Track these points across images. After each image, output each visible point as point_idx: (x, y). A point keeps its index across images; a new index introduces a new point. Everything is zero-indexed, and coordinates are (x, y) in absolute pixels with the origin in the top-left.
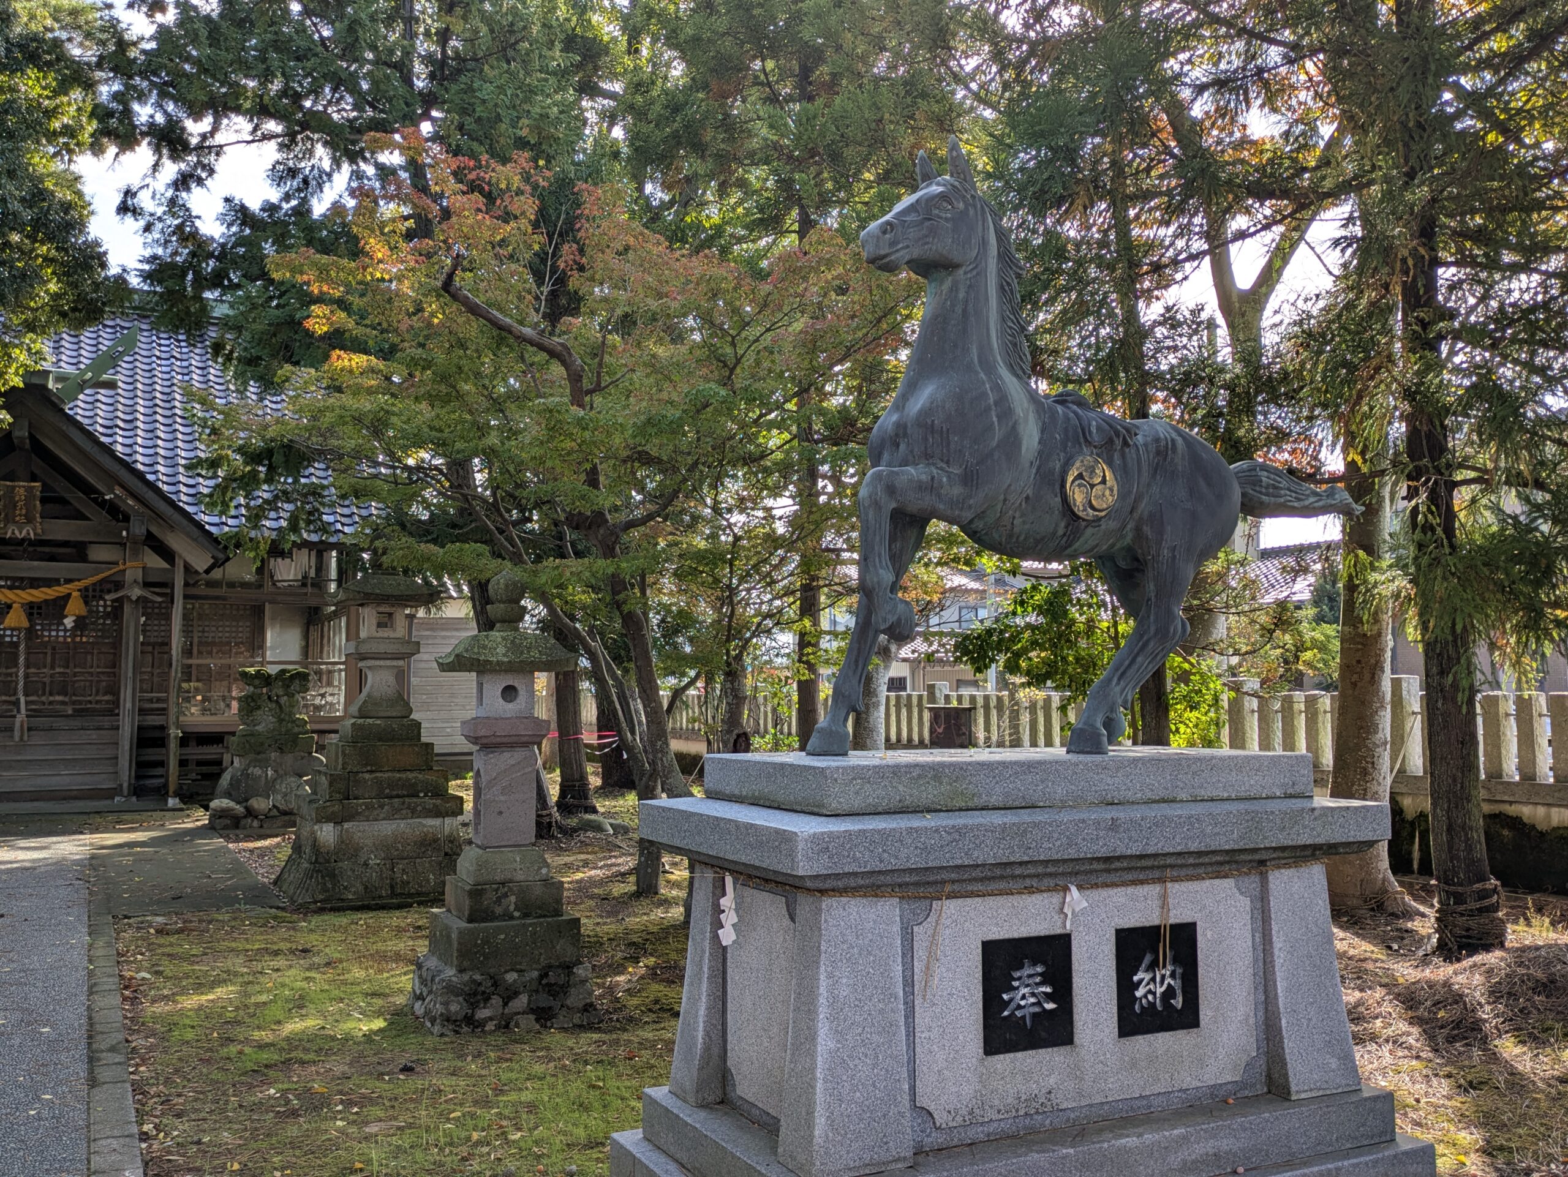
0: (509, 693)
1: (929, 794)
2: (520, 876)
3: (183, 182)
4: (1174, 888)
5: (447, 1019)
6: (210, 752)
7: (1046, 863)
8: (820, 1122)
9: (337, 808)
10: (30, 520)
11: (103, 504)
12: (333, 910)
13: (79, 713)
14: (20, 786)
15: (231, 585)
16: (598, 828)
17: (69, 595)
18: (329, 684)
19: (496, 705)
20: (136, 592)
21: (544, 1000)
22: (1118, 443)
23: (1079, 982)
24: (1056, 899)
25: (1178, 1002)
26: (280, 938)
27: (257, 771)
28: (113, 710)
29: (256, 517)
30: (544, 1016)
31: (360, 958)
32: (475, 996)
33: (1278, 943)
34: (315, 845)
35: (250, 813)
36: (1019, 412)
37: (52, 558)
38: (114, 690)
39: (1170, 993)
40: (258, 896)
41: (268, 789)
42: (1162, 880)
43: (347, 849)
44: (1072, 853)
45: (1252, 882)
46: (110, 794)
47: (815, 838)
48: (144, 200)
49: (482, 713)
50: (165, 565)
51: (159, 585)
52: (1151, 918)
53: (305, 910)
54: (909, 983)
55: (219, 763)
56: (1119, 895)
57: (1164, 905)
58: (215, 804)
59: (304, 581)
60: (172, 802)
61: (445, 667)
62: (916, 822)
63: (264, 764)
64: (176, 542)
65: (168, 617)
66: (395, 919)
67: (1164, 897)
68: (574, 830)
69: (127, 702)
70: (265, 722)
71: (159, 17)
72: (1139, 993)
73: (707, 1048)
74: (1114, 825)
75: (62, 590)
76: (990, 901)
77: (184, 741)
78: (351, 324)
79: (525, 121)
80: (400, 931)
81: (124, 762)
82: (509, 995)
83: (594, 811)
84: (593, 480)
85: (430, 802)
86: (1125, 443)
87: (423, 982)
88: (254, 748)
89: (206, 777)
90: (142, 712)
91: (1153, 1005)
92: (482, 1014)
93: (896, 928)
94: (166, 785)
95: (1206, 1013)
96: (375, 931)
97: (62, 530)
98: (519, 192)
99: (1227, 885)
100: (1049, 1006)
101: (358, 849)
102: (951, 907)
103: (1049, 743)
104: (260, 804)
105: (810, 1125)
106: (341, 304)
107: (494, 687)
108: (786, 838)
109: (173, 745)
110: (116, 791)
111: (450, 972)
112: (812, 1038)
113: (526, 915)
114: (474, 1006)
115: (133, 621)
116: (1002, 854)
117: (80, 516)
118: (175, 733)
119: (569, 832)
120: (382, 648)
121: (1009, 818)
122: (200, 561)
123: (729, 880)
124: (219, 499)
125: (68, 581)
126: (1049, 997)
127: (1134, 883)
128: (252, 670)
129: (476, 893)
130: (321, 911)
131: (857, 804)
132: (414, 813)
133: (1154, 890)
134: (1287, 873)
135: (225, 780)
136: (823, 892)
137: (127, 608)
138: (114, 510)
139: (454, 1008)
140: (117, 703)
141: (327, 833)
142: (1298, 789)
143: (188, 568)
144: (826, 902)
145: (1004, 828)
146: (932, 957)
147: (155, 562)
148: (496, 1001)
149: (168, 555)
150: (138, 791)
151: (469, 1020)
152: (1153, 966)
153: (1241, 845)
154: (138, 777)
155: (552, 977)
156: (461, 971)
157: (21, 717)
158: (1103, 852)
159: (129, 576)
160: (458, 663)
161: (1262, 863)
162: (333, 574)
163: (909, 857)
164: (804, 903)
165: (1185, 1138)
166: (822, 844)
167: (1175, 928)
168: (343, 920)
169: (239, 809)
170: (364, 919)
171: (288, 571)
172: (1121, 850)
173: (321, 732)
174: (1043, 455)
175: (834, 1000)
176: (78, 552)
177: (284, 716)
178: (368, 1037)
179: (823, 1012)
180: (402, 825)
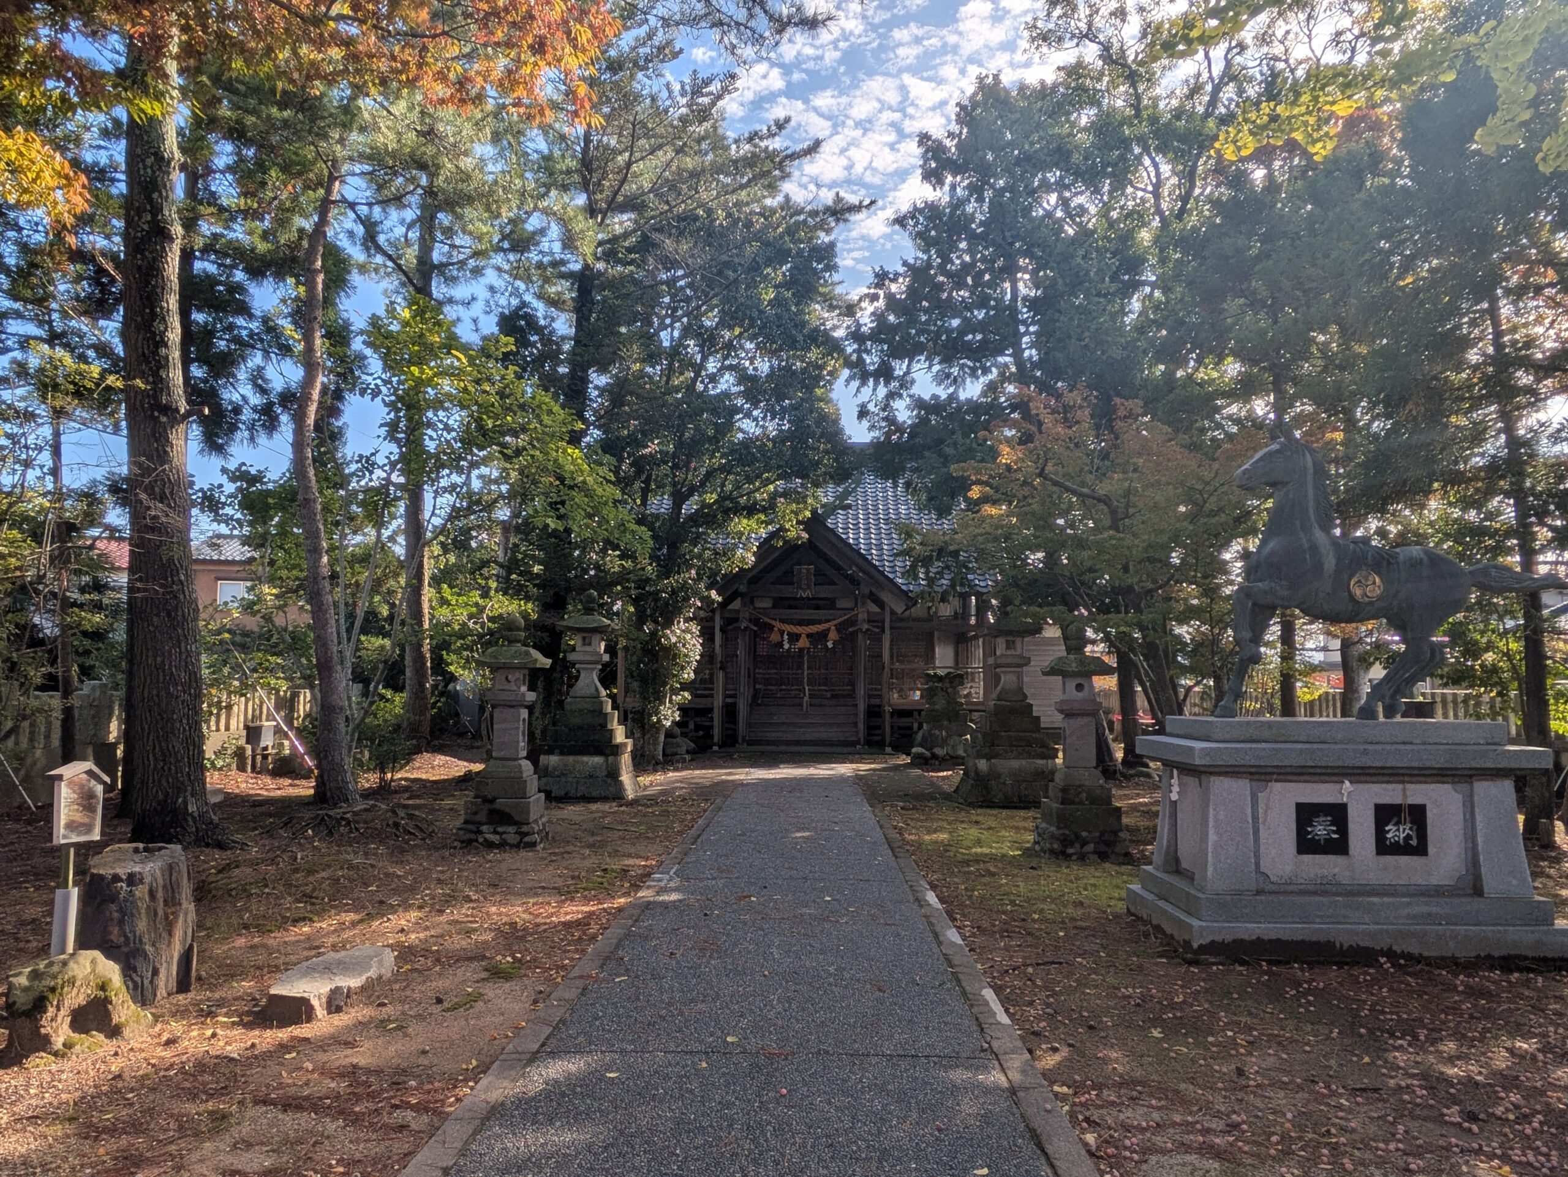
0: (1079, 687)
1: (1266, 734)
2: (1087, 783)
3: (891, 396)
4: (1408, 786)
5: (1052, 851)
6: (904, 721)
7: (1326, 767)
8: (1210, 870)
9: (987, 750)
10: (809, 587)
11: (847, 576)
12: (988, 807)
13: (833, 697)
14: (808, 737)
15: (914, 620)
16: (1148, 776)
17: (829, 630)
18: (973, 680)
19: (1072, 693)
20: (865, 627)
21: (1103, 848)
22: (1385, 563)
23: (1352, 827)
24: (1338, 786)
25: (1414, 842)
26: (962, 815)
27: (937, 732)
28: (852, 695)
29: (931, 581)
30: (1103, 857)
31: (1005, 828)
32: (1065, 842)
33: (1479, 818)
34: (977, 772)
35: (934, 756)
36: (1323, 551)
37: (817, 608)
38: (852, 684)
39: (1408, 838)
40: (947, 797)
41: (944, 743)
42: (1403, 782)
43: (993, 774)
44: (1340, 763)
45: (1464, 787)
46: (853, 744)
47: (1202, 749)
48: (871, 407)
49: (1065, 697)
50: (878, 610)
51: (877, 622)
52: (1398, 800)
53: (972, 805)
54: (1255, 818)
55: (911, 728)
56: (1376, 788)
57: (1405, 796)
58: (914, 750)
59: (956, 616)
60: (888, 750)
61: (1045, 674)
62: (1254, 745)
63: (940, 728)
64: (885, 597)
65: (880, 640)
66: (1022, 813)
67: (1404, 790)
68: (1132, 776)
69: (861, 690)
70: (940, 703)
71: (876, 304)
72: (1389, 836)
73: (1168, 847)
74: (1365, 752)
75: (826, 625)
76: (1300, 785)
77: (892, 714)
78: (992, 492)
79: (1087, 334)
80: (1025, 819)
81: (861, 726)
82: (1084, 843)
83: (1147, 766)
84: (1126, 569)
85: (1039, 750)
86: (1389, 563)
87: (1039, 835)
88: (935, 718)
89: (903, 736)
90: (870, 696)
91: (1397, 842)
92: (1070, 851)
93: (1248, 792)
94: (884, 739)
95: (1431, 850)
96: (1013, 818)
97: (824, 592)
98: (1081, 407)
99: (1447, 788)
100: (1335, 836)
101: (999, 776)
102: (1277, 787)
103: (1335, 716)
104: (939, 751)
105: (1206, 870)
106: (987, 484)
107: (1071, 684)
108: (1191, 749)
109: (887, 717)
110: (858, 742)
111: (1053, 829)
112: (1207, 835)
113: (1092, 803)
114: (1066, 847)
115: (863, 642)
116: (1301, 762)
117: (833, 583)
118: (888, 709)
119: (1128, 778)
120: (1010, 660)
121: (1307, 746)
122: (899, 608)
123: (1175, 772)
124: (911, 573)
125: (828, 621)
126: (1334, 832)
127: (1388, 782)
128: (931, 672)
129: (1064, 790)
130: (981, 807)
131: (1228, 737)
132: (1030, 756)
133: (1401, 786)
134: (1485, 784)
135: (919, 737)
136: (1211, 773)
137: (860, 635)
138: (853, 581)
139: (1056, 846)
140: (853, 690)
141: (982, 765)
142: (1496, 740)
143: (893, 612)
144: (1212, 778)
145: (1301, 750)
146: (1268, 808)
147: (874, 608)
148: (1077, 845)
149: (881, 604)
150: (869, 743)
151: (1063, 853)
152: (1398, 823)
153: (1446, 765)
154: (869, 735)
155: (1106, 837)
156: (1058, 828)
157: (806, 699)
158: (1359, 764)
159: (860, 616)
160: (1052, 671)
161: (1471, 776)
162: (973, 611)
163: (1249, 760)
164: (1204, 778)
165: (1409, 904)
166: (1206, 752)
167: (1410, 806)
168: (995, 812)
169: (928, 754)
170: (1005, 812)
171: (946, 611)
172: (1369, 764)
173: (971, 711)
174: (1338, 571)
175: (1216, 820)
176: (830, 603)
177: (952, 700)
178: (1014, 857)
179: (1211, 823)
180: (1024, 762)
